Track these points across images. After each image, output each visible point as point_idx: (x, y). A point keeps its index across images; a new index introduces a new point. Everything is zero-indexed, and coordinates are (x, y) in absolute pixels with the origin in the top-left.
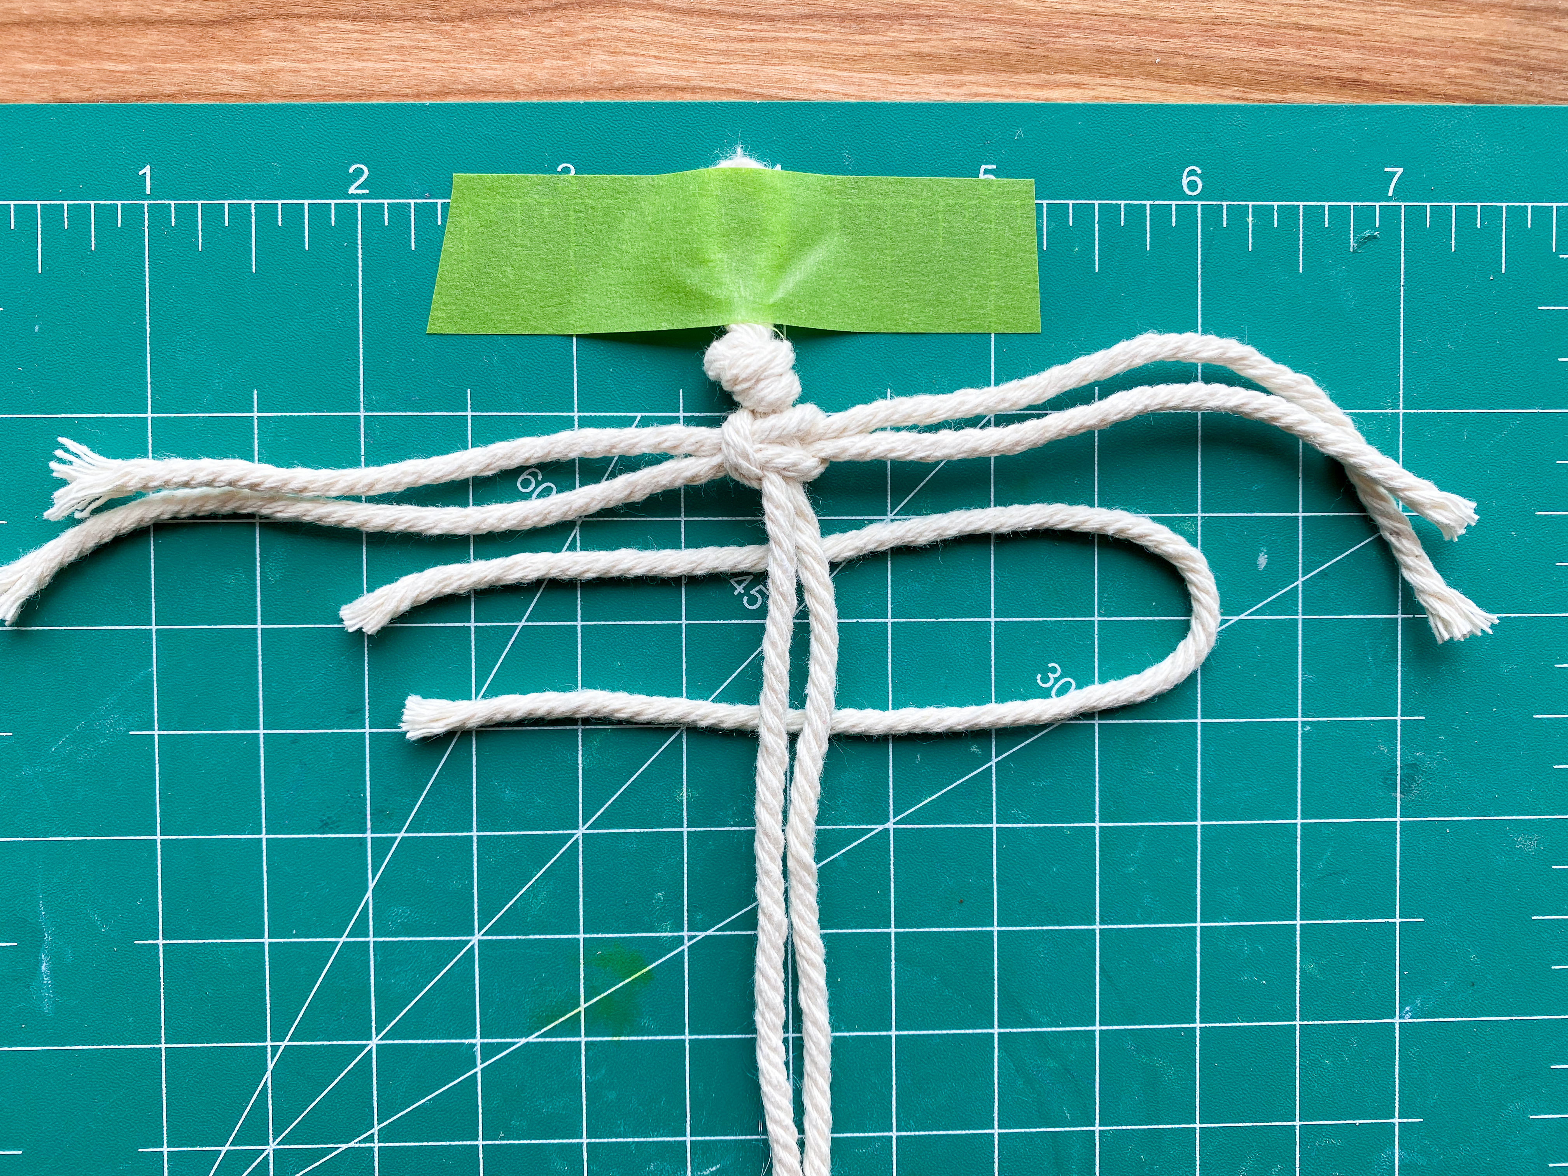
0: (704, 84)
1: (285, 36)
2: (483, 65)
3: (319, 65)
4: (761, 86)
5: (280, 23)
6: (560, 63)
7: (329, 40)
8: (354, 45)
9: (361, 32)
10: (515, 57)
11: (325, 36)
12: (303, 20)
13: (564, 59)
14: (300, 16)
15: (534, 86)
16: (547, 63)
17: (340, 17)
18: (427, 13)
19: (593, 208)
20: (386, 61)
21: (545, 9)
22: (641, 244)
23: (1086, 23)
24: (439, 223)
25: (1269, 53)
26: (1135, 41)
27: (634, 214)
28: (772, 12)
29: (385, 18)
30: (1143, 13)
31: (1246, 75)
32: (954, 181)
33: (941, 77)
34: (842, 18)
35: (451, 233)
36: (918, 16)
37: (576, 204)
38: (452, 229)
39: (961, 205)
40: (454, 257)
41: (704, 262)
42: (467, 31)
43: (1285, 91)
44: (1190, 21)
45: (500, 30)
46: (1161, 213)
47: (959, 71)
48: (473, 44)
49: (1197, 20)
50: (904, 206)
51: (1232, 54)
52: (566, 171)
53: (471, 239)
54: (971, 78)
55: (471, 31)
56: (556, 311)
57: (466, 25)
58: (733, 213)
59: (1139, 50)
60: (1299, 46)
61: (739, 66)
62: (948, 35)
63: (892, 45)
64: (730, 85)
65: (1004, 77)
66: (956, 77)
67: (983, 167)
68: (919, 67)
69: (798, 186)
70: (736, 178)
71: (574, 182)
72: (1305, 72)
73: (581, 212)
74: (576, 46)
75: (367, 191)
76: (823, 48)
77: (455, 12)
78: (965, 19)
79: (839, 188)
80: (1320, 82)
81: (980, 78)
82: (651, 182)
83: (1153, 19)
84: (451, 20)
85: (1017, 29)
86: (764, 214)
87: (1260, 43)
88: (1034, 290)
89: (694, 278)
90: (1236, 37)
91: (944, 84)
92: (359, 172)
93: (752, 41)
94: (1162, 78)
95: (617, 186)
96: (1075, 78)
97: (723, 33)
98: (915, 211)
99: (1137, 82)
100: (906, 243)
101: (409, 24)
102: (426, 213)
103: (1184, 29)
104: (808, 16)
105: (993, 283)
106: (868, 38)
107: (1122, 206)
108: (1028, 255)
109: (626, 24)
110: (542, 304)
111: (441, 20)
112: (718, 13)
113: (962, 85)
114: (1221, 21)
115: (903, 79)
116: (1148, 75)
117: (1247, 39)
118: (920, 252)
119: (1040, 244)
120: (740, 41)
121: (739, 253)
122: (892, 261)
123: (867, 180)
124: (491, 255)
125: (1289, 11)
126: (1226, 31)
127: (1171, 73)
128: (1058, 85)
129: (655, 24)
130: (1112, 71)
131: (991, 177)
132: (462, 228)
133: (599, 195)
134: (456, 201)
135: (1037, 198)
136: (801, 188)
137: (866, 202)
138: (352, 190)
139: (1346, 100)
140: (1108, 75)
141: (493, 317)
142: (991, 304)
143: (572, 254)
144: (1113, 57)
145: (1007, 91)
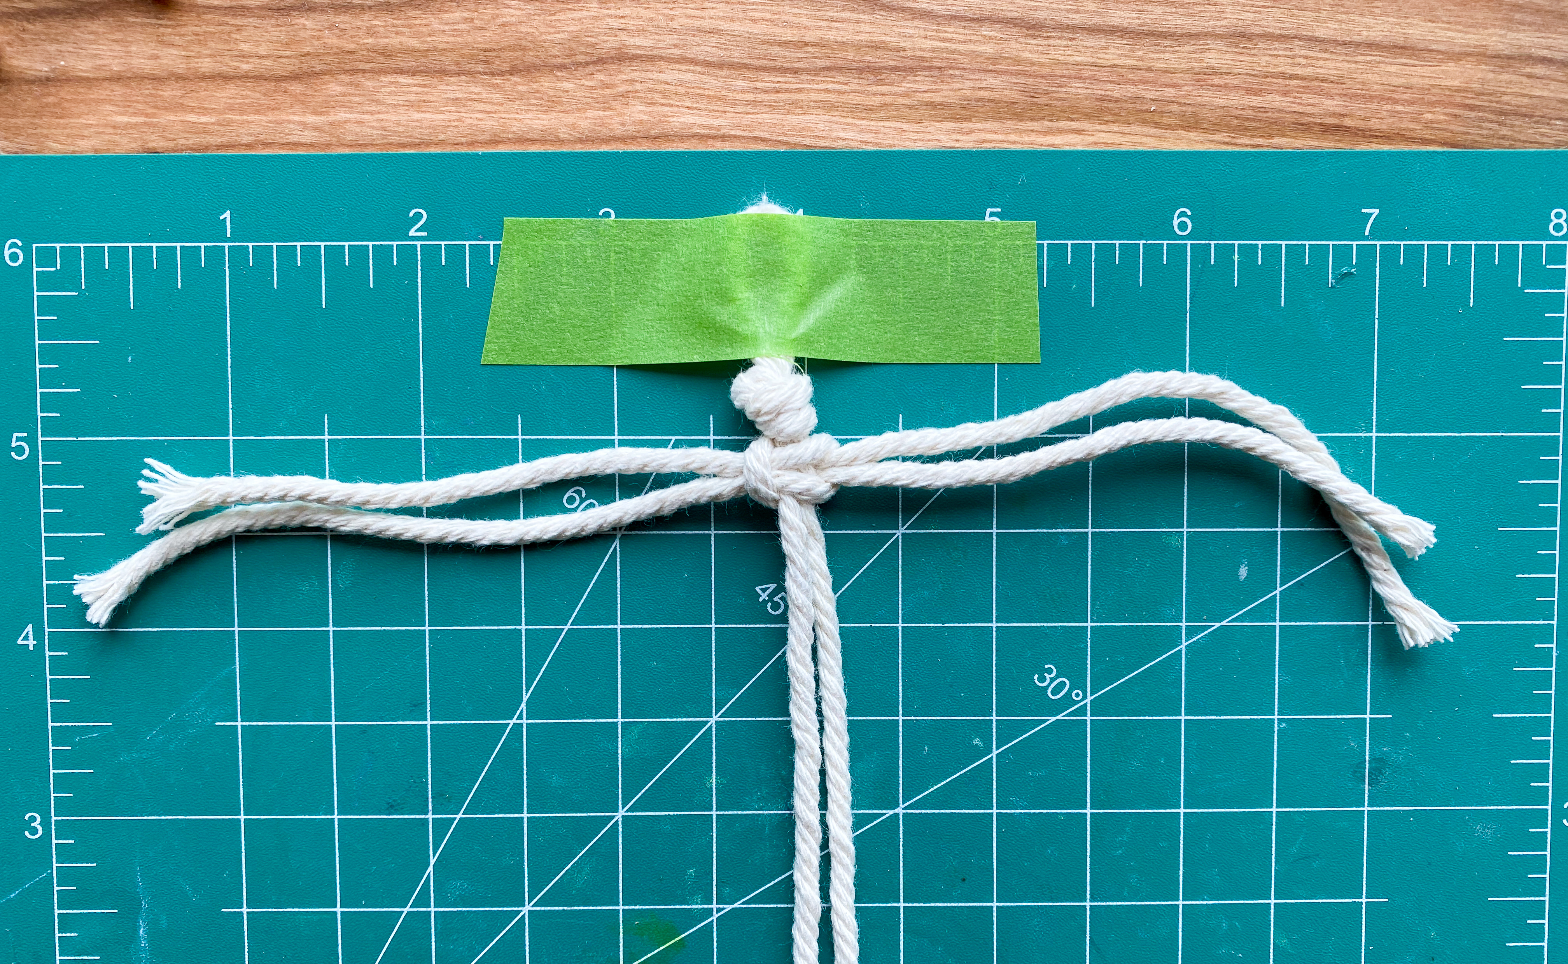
0: (733, 133)
1: (350, 90)
2: (530, 115)
3: (381, 116)
4: (785, 135)
5: (346, 78)
6: (601, 113)
7: (390, 93)
8: (413, 97)
9: (419, 85)
10: (559, 108)
11: (388, 90)
12: (367, 75)
13: (605, 109)
14: (364, 71)
15: (577, 135)
16: (590, 113)
17: (401, 72)
18: (480, 68)
19: (631, 249)
20: (442, 112)
21: (587, 64)
22: (676, 283)
23: (1086, 74)
24: (492, 263)
25: (1257, 101)
26: (1132, 90)
27: (669, 255)
28: (796, 65)
29: (442, 72)
30: (1140, 63)
31: (1235, 122)
32: (962, 223)
33: (951, 125)
34: (860, 70)
35: (503, 273)
36: (930, 68)
37: (616, 246)
38: (503, 269)
39: (968, 246)
40: (505, 294)
41: (732, 300)
42: (516, 84)
43: (1271, 136)
44: (1183, 71)
45: (546, 84)
46: (1153, 252)
47: (968, 119)
48: (521, 96)
49: (1191, 71)
50: (916, 247)
51: (1222, 102)
52: (607, 215)
53: (520, 278)
54: (979, 126)
55: (520, 84)
56: (599, 343)
57: (515, 79)
58: (759, 255)
59: (1136, 99)
60: (1285, 94)
61: (765, 116)
62: (958, 86)
63: (906, 95)
64: (757, 134)
65: (1010, 124)
66: (966, 125)
67: (989, 210)
68: (931, 115)
69: (818, 230)
70: (761, 224)
71: (615, 225)
72: (1289, 118)
73: (620, 253)
74: (615, 97)
75: (426, 234)
76: (843, 98)
77: (505, 67)
78: (973, 71)
79: (856, 230)
80: (1304, 127)
81: (988, 125)
82: (684, 226)
83: (1149, 69)
84: (502, 74)
85: (1022, 80)
86: (787, 256)
87: (1249, 91)
88: (1034, 324)
89: (723, 315)
90: (1226, 86)
91: (954, 131)
92: (419, 216)
93: (778, 92)
94: (1157, 125)
95: (653, 229)
96: (1075, 125)
97: (751, 85)
98: (926, 251)
99: (1134, 128)
100: (917, 281)
101: (463, 78)
102: (479, 253)
103: (1177, 79)
104: (829, 69)
105: (997, 318)
106: (884, 89)
107: (1117, 245)
108: (1029, 291)
109: (662, 77)
110: (585, 337)
111: (492, 74)
112: (747, 67)
113: (971, 131)
114: (1212, 71)
115: (916, 127)
116: (1144, 122)
117: (1236, 88)
118: (930, 289)
119: (1041, 281)
120: (766, 92)
121: (764, 292)
122: (904, 298)
123: (881, 223)
124: (539, 293)
125: (1275, 61)
126: (1217, 80)
127: (1166, 120)
128: (1061, 131)
129: (688, 77)
130: (1110, 118)
131: (997, 219)
132: (513, 268)
133: (636, 237)
134: (506, 243)
135: (1038, 239)
136: (821, 231)
137: (881, 243)
138: (412, 233)
139: (1328, 145)
140: (1106, 122)
141: (541, 349)
142: (995, 336)
143: (613, 292)
144: (1111, 105)
145: (1013, 137)
